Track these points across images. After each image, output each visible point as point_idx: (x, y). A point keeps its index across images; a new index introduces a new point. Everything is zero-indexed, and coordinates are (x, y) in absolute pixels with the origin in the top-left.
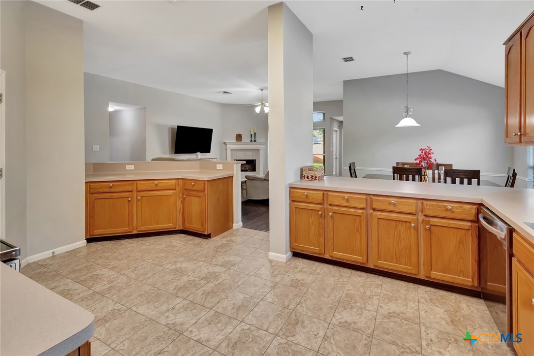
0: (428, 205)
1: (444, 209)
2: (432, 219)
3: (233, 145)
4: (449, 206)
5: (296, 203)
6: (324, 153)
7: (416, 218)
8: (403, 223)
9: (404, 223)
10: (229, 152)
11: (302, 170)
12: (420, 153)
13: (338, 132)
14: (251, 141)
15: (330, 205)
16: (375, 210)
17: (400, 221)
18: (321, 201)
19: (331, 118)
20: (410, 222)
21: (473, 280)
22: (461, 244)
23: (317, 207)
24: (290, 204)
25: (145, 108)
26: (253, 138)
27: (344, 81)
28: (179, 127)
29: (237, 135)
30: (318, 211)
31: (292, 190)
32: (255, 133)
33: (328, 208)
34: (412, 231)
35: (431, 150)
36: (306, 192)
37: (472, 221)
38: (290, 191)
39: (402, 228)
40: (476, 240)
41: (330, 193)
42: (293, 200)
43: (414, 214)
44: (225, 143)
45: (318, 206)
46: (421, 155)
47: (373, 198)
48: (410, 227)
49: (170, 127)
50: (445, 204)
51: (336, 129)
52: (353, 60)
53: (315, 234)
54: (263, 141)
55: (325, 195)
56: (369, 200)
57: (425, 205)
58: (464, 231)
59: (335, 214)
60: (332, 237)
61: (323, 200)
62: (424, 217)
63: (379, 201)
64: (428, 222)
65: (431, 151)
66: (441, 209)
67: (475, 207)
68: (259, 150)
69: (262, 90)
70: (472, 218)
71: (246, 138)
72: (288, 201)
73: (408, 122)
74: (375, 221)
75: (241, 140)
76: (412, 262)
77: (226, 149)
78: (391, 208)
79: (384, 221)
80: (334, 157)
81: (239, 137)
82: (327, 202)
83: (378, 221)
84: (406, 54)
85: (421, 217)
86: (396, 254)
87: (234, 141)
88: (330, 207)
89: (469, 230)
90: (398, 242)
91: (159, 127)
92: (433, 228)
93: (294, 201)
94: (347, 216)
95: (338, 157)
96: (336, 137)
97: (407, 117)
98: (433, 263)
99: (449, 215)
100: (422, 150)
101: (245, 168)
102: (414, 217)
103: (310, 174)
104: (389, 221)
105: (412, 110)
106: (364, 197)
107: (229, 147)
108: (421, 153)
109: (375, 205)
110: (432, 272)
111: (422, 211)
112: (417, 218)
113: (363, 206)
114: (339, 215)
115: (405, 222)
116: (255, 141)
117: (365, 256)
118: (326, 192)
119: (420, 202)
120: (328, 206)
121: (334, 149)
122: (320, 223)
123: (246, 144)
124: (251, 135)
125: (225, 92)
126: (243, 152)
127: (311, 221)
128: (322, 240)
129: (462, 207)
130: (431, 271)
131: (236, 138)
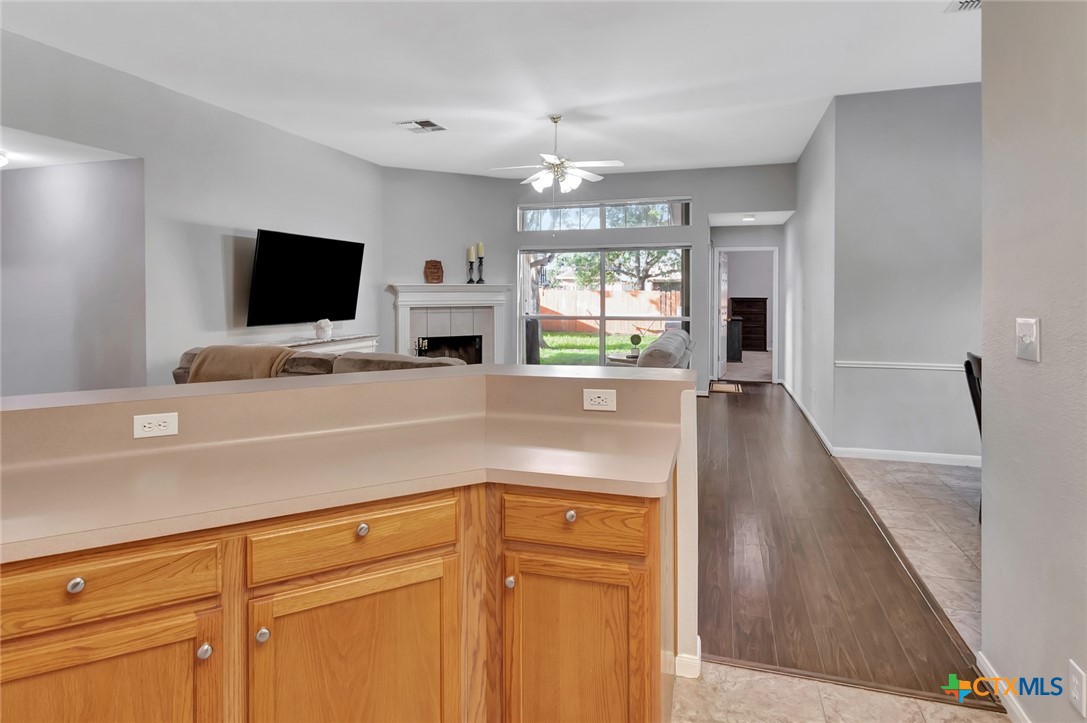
3: (416, 294)
6: (685, 314)
10: (404, 315)
14: (471, 281)
25: (141, 161)
26: (475, 271)
28: (263, 235)
29: (427, 262)
32: (481, 259)
44: (392, 289)
49: (231, 234)
54: (501, 281)
68: (491, 307)
69: (555, 119)
71: (454, 274)
75: (440, 279)
77: (395, 307)
81: (434, 271)
87: (419, 280)
91: (193, 234)
107: (406, 300)
116: (480, 281)
123: (454, 290)
124: (471, 263)
125: (425, 124)
126: (445, 316)
131: (425, 273)
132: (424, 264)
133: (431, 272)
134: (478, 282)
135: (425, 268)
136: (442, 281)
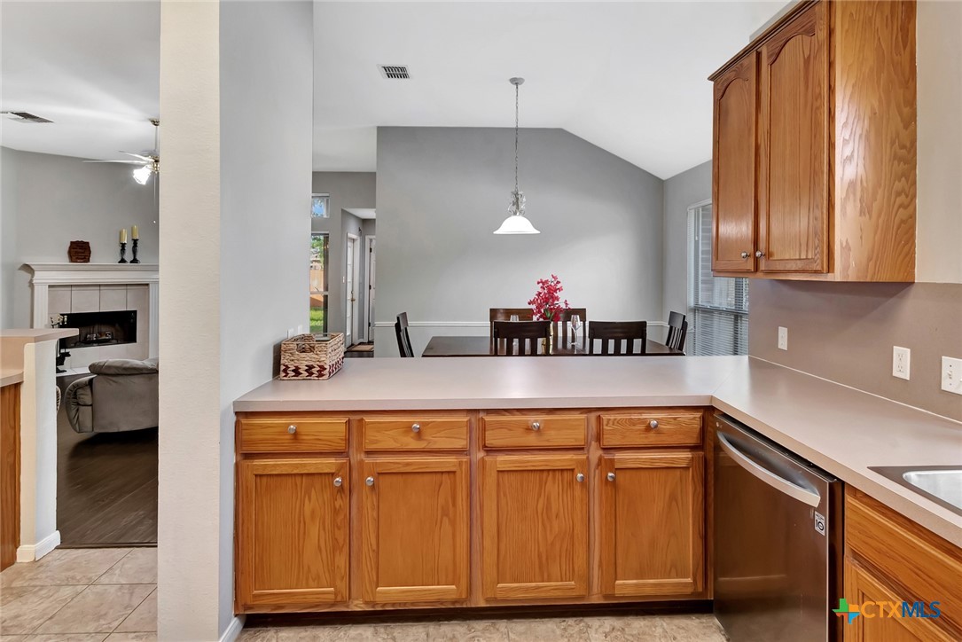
0: (611, 422)
1: (642, 427)
2: (618, 456)
3: (56, 273)
4: (653, 419)
5: (258, 462)
6: (326, 288)
7: (585, 457)
8: (557, 472)
9: (558, 475)
10: (42, 292)
11: (278, 351)
12: (538, 288)
13: (358, 243)
14: (123, 261)
15: (369, 453)
16: (490, 450)
17: (549, 470)
18: (342, 446)
19: (344, 212)
20: (573, 470)
21: (695, 580)
22: (674, 503)
23: (327, 464)
24: (237, 465)
26: (129, 253)
27: (378, 127)
29: (72, 243)
30: (333, 475)
31: (244, 421)
32: (135, 242)
33: (361, 462)
34: (578, 491)
35: (558, 282)
36: (292, 424)
37: (692, 448)
38: (237, 424)
39: (553, 487)
40: (700, 490)
41: (368, 419)
42: (246, 452)
43: (580, 449)
44: (28, 268)
45: (332, 460)
46: (540, 293)
47: (488, 418)
48: (572, 483)
50: (644, 416)
51: (354, 236)
52: (405, 76)
53: (319, 547)
55: (354, 425)
56: (474, 425)
57: (605, 422)
58: (678, 472)
59: (381, 477)
60: (375, 547)
61: (348, 441)
62: (600, 452)
63: (501, 426)
64: (610, 464)
65: (559, 286)
66: (637, 427)
67: (698, 415)
68: (147, 285)
69: (155, 123)
70: (692, 440)
71: (103, 254)
72: (231, 458)
73: (516, 225)
74: (491, 480)
75: (86, 259)
76: (576, 569)
77: (32, 285)
78: (532, 440)
79: (512, 477)
80: (349, 297)
81: (80, 252)
82: (360, 443)
83: (498, 476)
84: (516, 82)
85: (595, 454)
86: (540, 556)
87: (64, 259)
88: (369, 460)
89: (687, 468)
90: (543, 524)
92: (621, 477)
93: (248, 456)
94: (418, 476)
95: (356, 297)
96: (352, 254)
97: (515, 214)
98: (619, 561)
99: (652, 439)
100: (542, 282)
101: (101, 334)
102: (581, 456)
103: (304, 361)
104: (525, 474)
105: (524, 200)
106: (464, 419)
107: (44, 278)
108: (540, 290)
109: (493, 439)
110: (618, 582)
111: (599, 438)
112: (588, 458)
113: (460, 443)
114: (395, 478)
115: (562, 470)
116: (135, 261)
117: (464, 582)
118: (355, 419)
119: (593, 416)
120: (363, 456)
121: (349, 280)
122: (336, 512)
123: (104, 268)
124: (123, 245)
125: (24, 115)
126: (95, 293)
127: (308, 508)
128: (341, 561)
129: (675, 419)
130: (616, 579)
131: (70, 252)
132: (69, 245)
133: (76, 252)
134: (131, 262)
135: (70, 248)
136: (88, 261)
